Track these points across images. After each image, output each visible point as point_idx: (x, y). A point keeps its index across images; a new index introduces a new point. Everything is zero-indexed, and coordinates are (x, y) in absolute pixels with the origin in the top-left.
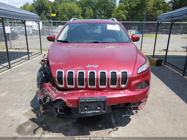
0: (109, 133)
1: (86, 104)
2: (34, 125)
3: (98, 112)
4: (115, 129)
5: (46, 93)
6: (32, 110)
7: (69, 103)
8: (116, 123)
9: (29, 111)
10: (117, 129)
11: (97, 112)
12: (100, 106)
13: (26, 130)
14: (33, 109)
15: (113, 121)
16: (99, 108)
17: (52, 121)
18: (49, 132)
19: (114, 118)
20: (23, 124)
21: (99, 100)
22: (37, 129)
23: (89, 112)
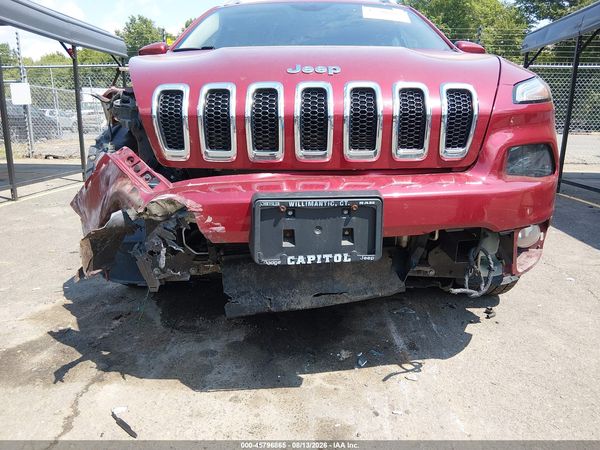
0: (384, 380)
1: (288, 223)
2: (63, 351)
3: (342, 262)
4: (408, 367)
5: (112, 190)
6: (67, 307)
7: (209, 219)
8: (412, 347)
9: (53, 308)
10: (418, 368)
11: (338, 258)
12: (351, 231)
13: (26, 368)
14: (70, 302)
15: (399, 341)
16: (345, 243)
17: (141, 340)
18: (123, 374)
19: (402, 331)
20: (19, 347)
21: (346, 201)
22: (73, 364)
23: (301, 260)
